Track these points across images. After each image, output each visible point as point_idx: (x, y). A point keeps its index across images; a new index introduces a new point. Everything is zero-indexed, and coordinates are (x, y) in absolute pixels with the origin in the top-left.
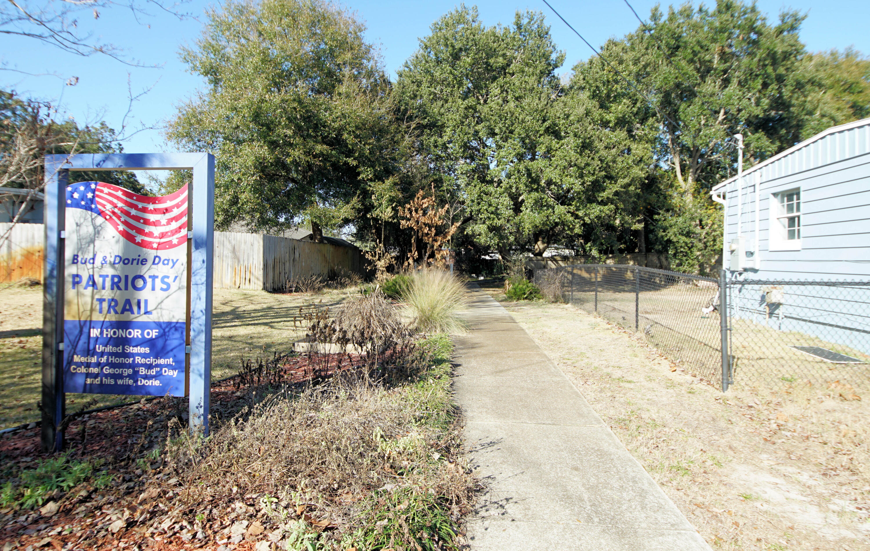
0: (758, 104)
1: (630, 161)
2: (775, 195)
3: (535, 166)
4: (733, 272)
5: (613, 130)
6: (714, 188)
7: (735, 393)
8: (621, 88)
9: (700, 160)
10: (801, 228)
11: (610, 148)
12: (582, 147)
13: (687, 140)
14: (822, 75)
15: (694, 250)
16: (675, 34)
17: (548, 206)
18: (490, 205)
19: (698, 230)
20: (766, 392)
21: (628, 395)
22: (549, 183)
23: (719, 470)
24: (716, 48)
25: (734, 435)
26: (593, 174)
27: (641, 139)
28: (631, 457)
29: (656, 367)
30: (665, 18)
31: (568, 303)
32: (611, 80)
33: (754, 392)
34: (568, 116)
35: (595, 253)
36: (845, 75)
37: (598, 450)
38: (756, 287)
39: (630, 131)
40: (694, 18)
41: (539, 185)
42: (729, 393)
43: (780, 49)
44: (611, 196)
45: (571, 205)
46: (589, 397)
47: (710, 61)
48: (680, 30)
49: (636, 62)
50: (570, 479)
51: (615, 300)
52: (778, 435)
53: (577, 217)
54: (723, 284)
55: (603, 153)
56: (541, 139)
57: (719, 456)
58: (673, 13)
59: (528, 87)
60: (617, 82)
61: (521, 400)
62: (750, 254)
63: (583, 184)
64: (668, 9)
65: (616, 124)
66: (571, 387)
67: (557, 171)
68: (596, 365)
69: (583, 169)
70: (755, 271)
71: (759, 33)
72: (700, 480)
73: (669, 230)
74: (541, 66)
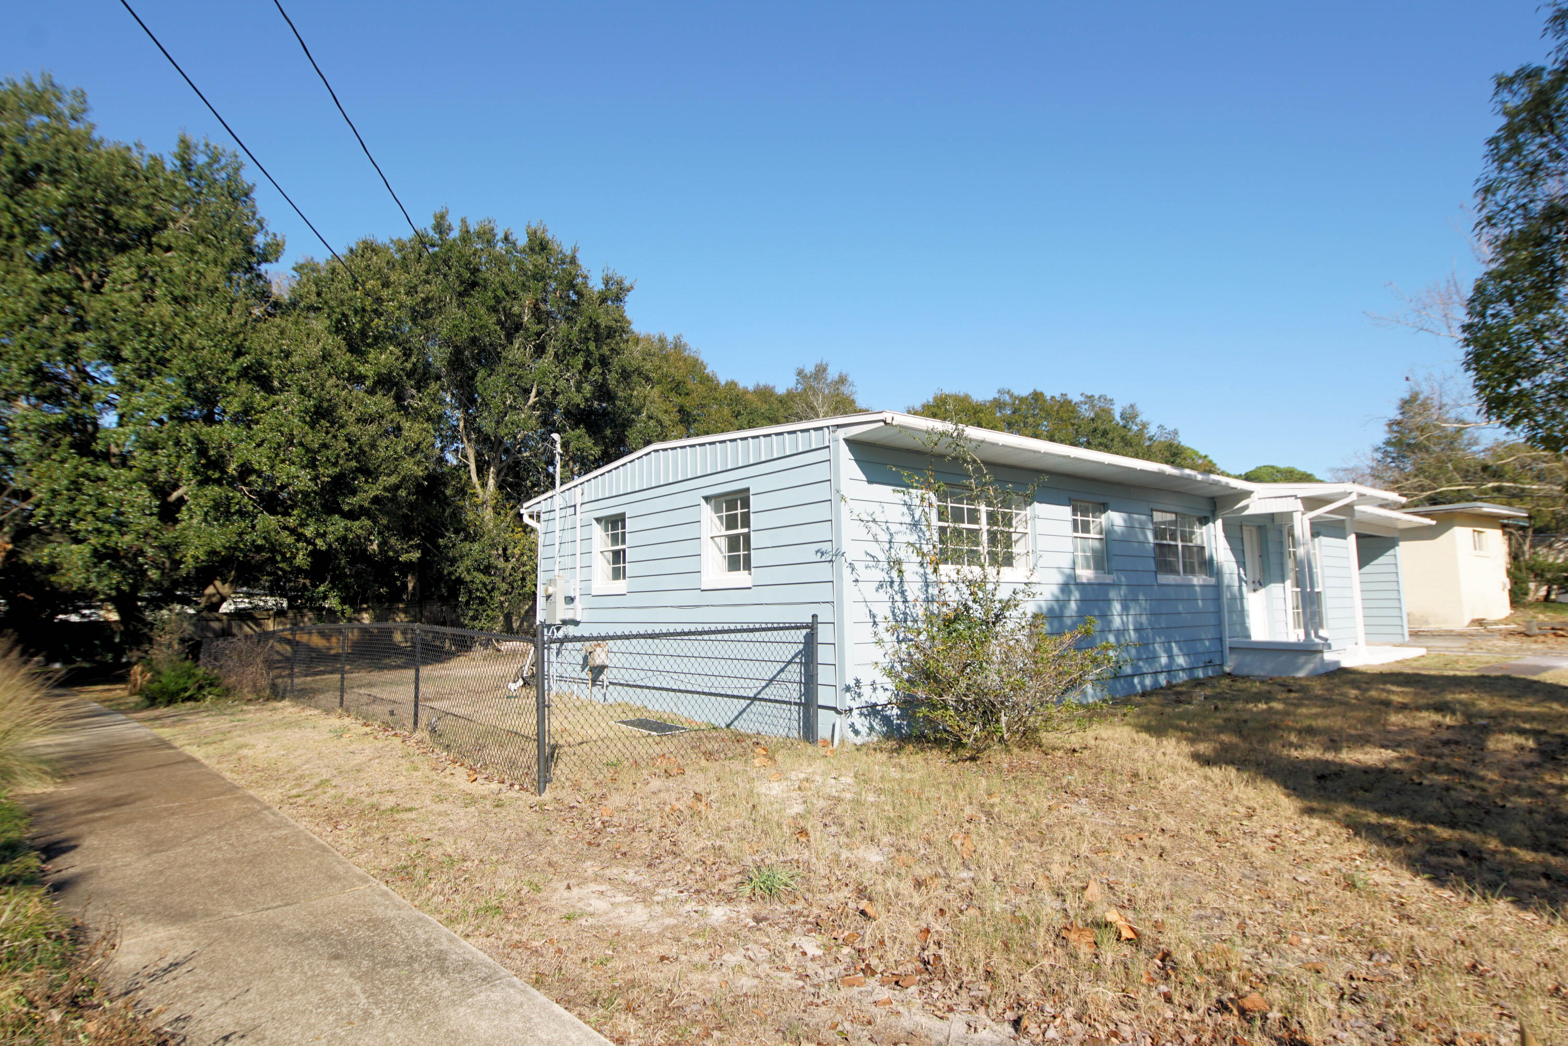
0: (579, 389)
1: (399, 449)
2: (598, 520)
3: (216, 437)
4: (549, 626)
5: (371, 392)
6: (526, 505)
7: (554, 794)
8: (386, 326)
9: (504, 458)
10: (627, 565)
11: (365, 421)
12: (316, 413)
13: (487, 424)
14: (648, 366)
15: (496, 593)
16: (470, 263)
17: (242, 514)
18: (101, 504)
19: (501, 563)
20: (588, 785)
21: (409, 829)
22: (246, 470)
23: (538, 896)
24: (527, 300)
25: (554, 847)
26: (335, 464)
27: (418, 412)
28: (421, 914)
29: (447, 780)
30: (455, 234)
31: (283, 698)
32: (368, 308)
33: (577, 787)
34: (288, 355)
35: (332, 602)
36: (673, 370)
37: (369, 920)
38: (578, 645)
39: (399, 398)
40: (498, 248)
41: (224, 472)
42: (547, 796)
43: (603, 321)
44: (366, 505)
45: (290, 515)
46: (345, 848)
47: (520, 316)
48: (477, 260)
49: (412, 291)
50: (329, 974)
51: (371, 685)
52: (604, 834)
53: (300, 537)
54: (540, 643)
55: (354, 429)
56: (232, 386)
57: (536, 878)
58: (468, 232)
59: (204, 284)
60: (379, 314)
61: (216, 883)
62: (570, 600)
63: (315, 479)
64: (460, 223)
65: (376, 383)
66: (311, 840)
67: (264, 450)
68: (351, 796)
69: (316, 453)
70: (576, 623)
71: (580, 294)
72: (515, 915)
73: (459, 563)
74: (234, 251)
